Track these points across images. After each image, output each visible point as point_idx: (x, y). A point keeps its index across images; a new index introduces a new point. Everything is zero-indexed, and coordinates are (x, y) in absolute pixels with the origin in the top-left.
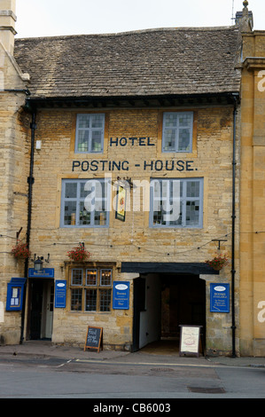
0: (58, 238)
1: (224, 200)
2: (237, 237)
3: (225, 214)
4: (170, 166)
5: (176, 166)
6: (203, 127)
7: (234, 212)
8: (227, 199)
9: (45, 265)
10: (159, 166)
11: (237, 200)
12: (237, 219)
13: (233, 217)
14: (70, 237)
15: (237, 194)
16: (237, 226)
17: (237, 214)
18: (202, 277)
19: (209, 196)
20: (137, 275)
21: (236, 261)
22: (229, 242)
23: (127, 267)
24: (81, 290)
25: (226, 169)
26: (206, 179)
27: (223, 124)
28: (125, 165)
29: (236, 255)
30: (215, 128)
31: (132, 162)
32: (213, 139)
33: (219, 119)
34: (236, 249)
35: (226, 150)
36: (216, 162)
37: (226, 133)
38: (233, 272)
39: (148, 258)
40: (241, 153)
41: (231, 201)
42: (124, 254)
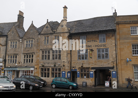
0: (77, 62)
1: (114, 53)
2: (117, 61)
3: (114, 56)
4: (101, 46)
5: (102, 46)
6: (108, 37)
7: (116, 55)
8: (114, 52)
9: (75, 68)
10: (98, 46)
11: (117, 53)
12: (117, 57)
13: (116, 56)
14: (80, 62)
15: (117, 51)
16: (117, 58)
17: (117, 55)
18: (110, 70)
19: (110, 52)
20: (95, 70)
21: (118, 66)
22: (116, 62)
23: (93, 68)
24: (83, 73)
25: (114, 46)
26: (109, 48)
27: (112, 36)
28: (91, 46)
30: (111, 37)
31: (93, 45)
32: (110, 39)
33: (111, 35)
34: (117, 63)
35: (114, 41)
36: (112, 44)
37: (113, 38)
38: (117, 69)
39: (97, 66)
40: (117, 42)
41: (115, 53)
42: (92, 65)
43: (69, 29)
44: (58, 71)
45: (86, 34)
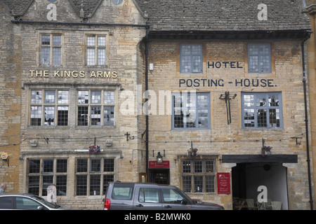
0: (171, 138)
1: (298, 109)
2: (310, 135)
3: (300, 119)
4: (255, 83)
5: (260, 83)
7: (306, 117)
8: (301, 107)
9: (164, 160)
10: (247, 83)
11: (308, 108)
12: (309, 122)
13: (306, 121)
14: (181, 137)
15: (308, 104)
16: (309, 127)
17: (309, 118)
18: (284, 165)
19: (287, 105)
20: (235, 165)
21: (310, 153)
22: (304, 139)
23: (227, 159)
24: (190, 177)
25: (298, 85)
26: (283, 93)
27: (294, 53)
28: (221, 83)
29: (310, 149)
30: (288, 55)
31: (226, 80)
32: (287, 64)
33: (290, 49)
34: (310, 144)
35: (298, 71)
36: (291, 80)
37: (298, 59)
38: (308, 161)
39: (242, 152)
40: (308, 74)
41: (303, 109)
42: (224, 149)
43: (146, 15)
44: (102, 168)
45: (202, 38)
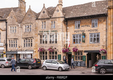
1: (104, 37)
3: (105, 40)
4: (93, 31)
5: (94, 30)
6: (100, 22)
7: (106, 39)
10: (91, 31)
11: (107, 37)
13: (106, 41)
15: (107, 36)
16: (107, 42)
17: (107, 40)
18: (100, 53)
19: (101, 36)
20: (87, 53)
22: (105, 46)
23: (85, 51)
24: (77, 56)
25: (105, 30)
26: (101, 33)
27: (104, 21)
28: (84, 31)
29: (107, 48)
30: (102, 22)
31: (86, 30)
32: (102, 24)
33: (103, 20)
35: (105, 26)
36: (103, 29)
37: (105, 23)
39: (89, 50)
40: (108, 27)
42: (85, 49)
43: (64, 14)
45: (80, 19)
